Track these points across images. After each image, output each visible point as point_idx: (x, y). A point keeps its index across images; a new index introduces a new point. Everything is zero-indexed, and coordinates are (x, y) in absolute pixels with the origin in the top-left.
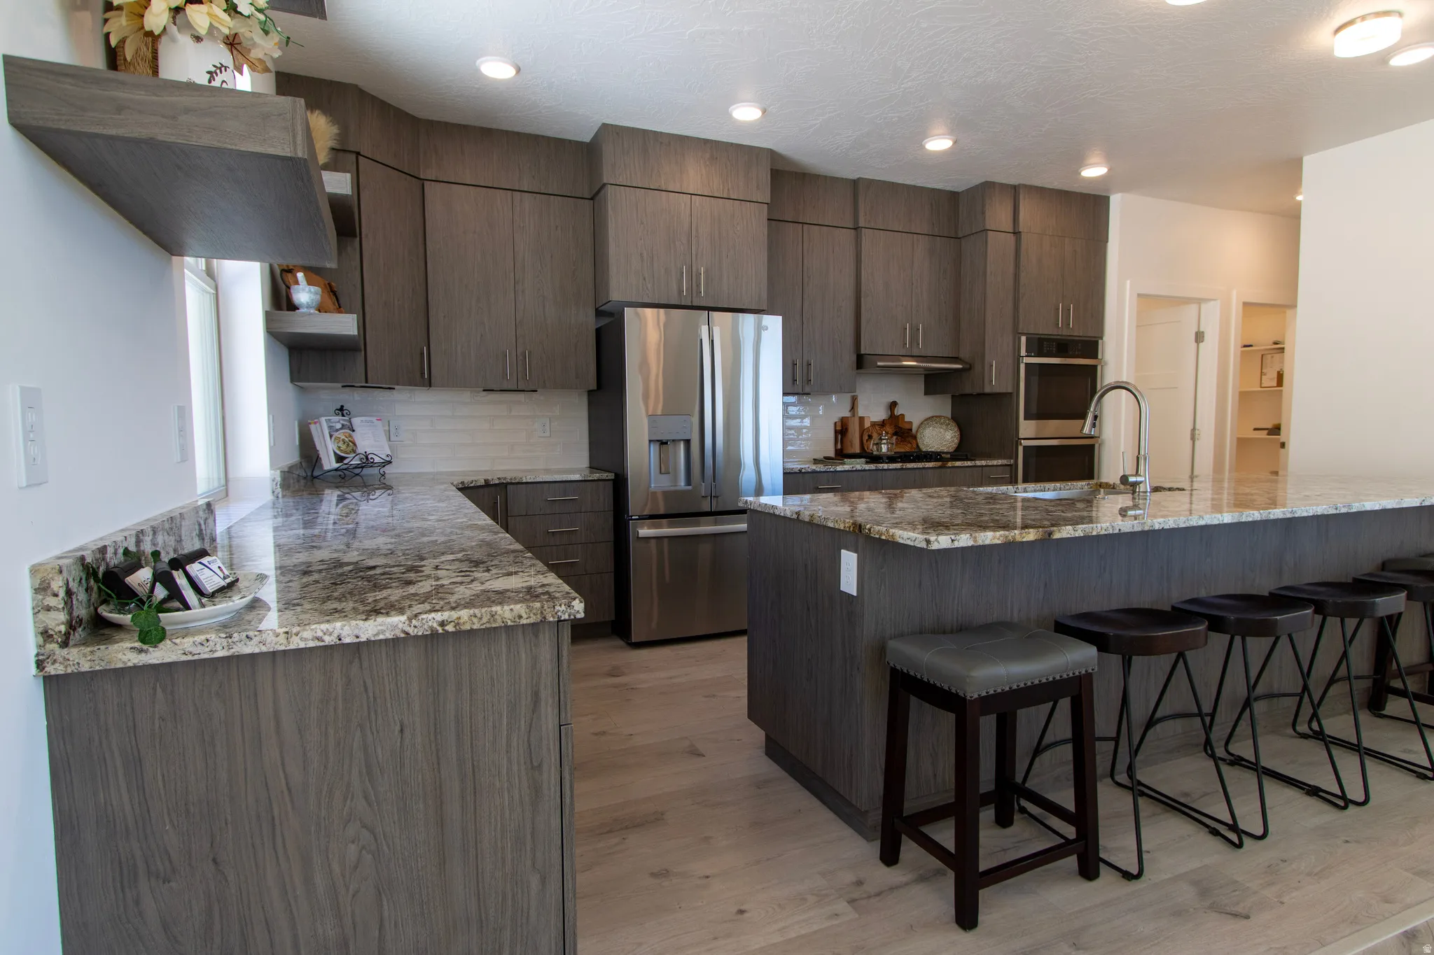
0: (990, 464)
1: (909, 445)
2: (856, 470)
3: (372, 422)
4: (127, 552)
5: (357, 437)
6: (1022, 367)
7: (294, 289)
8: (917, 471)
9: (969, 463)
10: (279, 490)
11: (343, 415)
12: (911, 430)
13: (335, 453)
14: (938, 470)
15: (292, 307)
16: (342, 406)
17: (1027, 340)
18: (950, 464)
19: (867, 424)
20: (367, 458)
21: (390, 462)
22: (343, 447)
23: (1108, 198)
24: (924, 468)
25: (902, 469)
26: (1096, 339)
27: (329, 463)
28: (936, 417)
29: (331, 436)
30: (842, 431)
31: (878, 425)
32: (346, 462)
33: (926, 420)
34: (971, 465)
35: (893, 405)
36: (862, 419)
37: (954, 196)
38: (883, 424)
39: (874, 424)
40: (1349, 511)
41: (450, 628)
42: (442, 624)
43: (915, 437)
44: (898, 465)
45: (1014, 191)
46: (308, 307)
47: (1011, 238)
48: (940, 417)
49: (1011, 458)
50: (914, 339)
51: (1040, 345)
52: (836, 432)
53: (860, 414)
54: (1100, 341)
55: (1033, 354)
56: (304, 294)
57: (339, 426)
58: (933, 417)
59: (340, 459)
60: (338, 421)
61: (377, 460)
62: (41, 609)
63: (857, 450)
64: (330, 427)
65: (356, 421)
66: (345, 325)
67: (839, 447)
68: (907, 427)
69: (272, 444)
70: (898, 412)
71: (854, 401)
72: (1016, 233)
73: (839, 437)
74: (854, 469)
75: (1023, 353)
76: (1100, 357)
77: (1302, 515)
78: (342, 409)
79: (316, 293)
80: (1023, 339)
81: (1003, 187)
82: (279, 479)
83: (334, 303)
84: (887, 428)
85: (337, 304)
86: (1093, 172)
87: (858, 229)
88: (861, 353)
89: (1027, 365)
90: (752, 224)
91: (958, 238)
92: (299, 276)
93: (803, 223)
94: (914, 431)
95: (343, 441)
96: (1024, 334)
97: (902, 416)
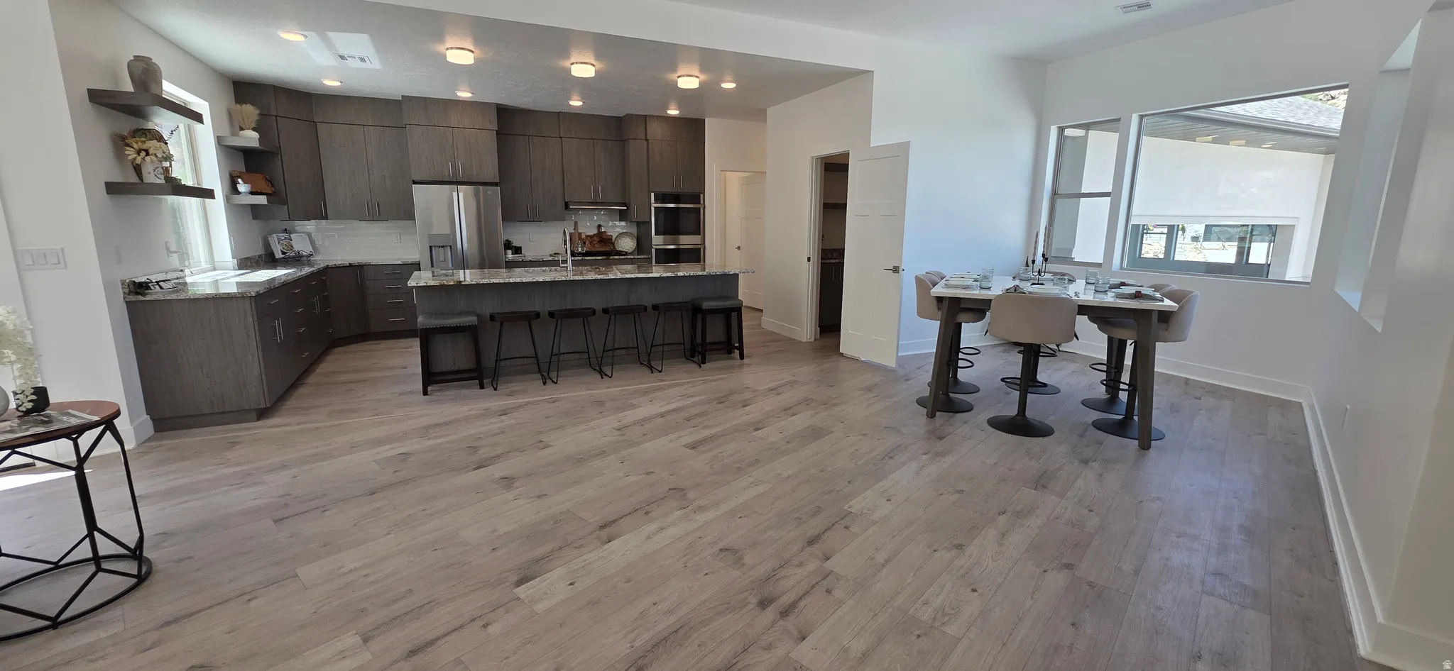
1: (608, 247)
3: (302, 236)
5: (293, 243)
6: (653, 209)
7: (238, 186)
10: (237, 267)
11: (287, 233)
12: (611, 240)
13: (282, 251)
15: (239, 193)
17: (655, 195)
19: (583, 236)
20: (299, 253)
21: (312, 255)
22: (286, 248)
23: (704, 120)
26: (700, 194)
27: (279, 255)
29: (279, 243)
31: (591, 237)
32: (287, 255)
33: (620, 234)
35: (599, 226)
36: (580, 234)
37: (619, 120)
38: (593, 236)
39: (588, 237)
43: (613, 244)
45: (645, 118)
46: (245, 193)
47: (645, 143)
48: (627, 233)
50: (596, 192)
51: (661, 198)
53: (580, 231)
54: (702, 196)
55: (657, 202)
56: (242, 187)
57: (283, 238)
58: (624, 233)
59: (284, 253)
60: (283, 236)
61: (304, 254)
62: (123, 288)
64: (278, 239)
65: (293, 236)
66: (262, 200)
68: (608, 238)
70: (603, 230)
71: (576, 223)
72: (647, 140)
75: (653, 201)
76: (702, 202)
78: (286, 230)
79: (249, 187)
80: (653, 194)
81: (638, 116)
82: (236, 263)
83: (268, 185)
84: (595, 239)
85: (270, 185)
86: (673, 112)
87: (561, 138)
88: (566, 201)
89: (655, 207)
90: (488, 142)
91: (622, 141)
92: (240, 180)
93: (529, 136)
94: (613, 240)
95: (286, 245)
96: (653, 192)
97: (605, 232)
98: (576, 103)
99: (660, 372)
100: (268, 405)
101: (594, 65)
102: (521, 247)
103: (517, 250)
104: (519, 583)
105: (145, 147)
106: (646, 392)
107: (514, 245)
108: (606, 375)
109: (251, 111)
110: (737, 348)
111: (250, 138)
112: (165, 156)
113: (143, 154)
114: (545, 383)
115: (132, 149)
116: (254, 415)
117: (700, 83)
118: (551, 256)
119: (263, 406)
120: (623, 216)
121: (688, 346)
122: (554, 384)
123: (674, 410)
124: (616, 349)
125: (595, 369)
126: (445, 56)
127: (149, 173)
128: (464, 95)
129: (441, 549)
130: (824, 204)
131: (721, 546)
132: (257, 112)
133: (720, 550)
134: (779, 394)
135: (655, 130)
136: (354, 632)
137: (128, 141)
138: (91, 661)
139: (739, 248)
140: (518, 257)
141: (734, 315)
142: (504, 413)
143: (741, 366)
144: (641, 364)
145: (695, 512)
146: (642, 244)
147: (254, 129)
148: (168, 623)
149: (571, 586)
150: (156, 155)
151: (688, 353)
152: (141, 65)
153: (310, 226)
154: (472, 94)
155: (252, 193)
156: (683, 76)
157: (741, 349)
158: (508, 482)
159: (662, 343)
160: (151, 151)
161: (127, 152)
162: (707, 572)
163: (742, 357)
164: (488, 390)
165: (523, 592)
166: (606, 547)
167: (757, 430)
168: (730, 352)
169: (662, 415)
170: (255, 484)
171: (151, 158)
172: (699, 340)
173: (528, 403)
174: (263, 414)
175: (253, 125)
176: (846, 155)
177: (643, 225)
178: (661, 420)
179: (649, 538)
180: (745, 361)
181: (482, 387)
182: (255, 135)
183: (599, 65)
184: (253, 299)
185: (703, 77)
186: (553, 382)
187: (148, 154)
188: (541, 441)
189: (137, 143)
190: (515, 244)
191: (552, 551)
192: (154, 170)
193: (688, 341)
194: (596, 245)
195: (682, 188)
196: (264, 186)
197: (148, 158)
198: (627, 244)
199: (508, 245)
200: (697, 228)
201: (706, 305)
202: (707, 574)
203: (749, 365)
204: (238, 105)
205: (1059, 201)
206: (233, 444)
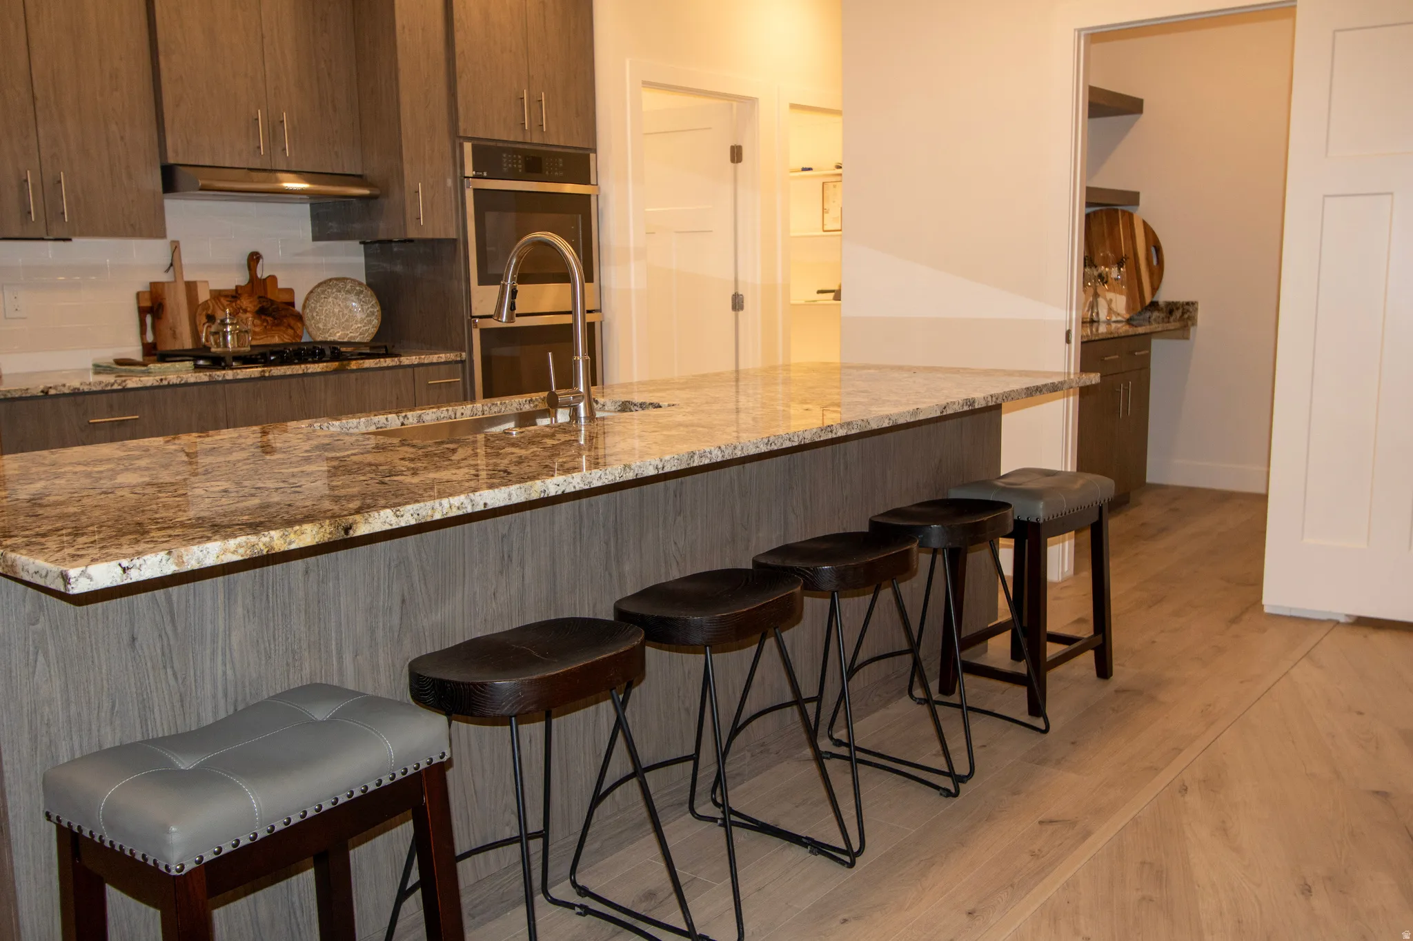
0: (426, 361)
1: (290, 331)
2: (169, 386)
6: (469, 196)
8: (294, 380)
9: (388, 362)
12: (293, 304)
14: (332, 377)
17: (474, 148)
18: (354, 365)
19: (203, 296)
24: (304, 375)
25: (262, 378)
26: (587, 152)
28: (337, 279)
30: (152, 307)
31: (226, 296)
33: (319, 285)
34: (394, 364)
35: (254, 258)
36: (191, 287)
38: (234, 295)
39: (217, 295)
40: (849, 433)
43: (300, 318)
44: (255, 371)
48: (343, 280)
49: (462, 350)
50: (275, 132)
51: (495, 159)
52: (142, 312)
53: (188, 277)
54: (592, 156)
55: (485, 174)
58: (330, 280)
63: (188, 344)
67: (150, 338)
68: (284, 298)
70: (263, 272)
71: (174, 251)
73: (149, 319)
74: (165, 383)
75: (469, 171)
76: (593, 181)
77: (784, 446)
80: (468, 147)
84: (245, 302)
88: (171, 160)
89: (476, 191)
94: (298, 307)
96: (469, 139)
97: (273, 279)
194: (248, 326)
198: (346, 319)
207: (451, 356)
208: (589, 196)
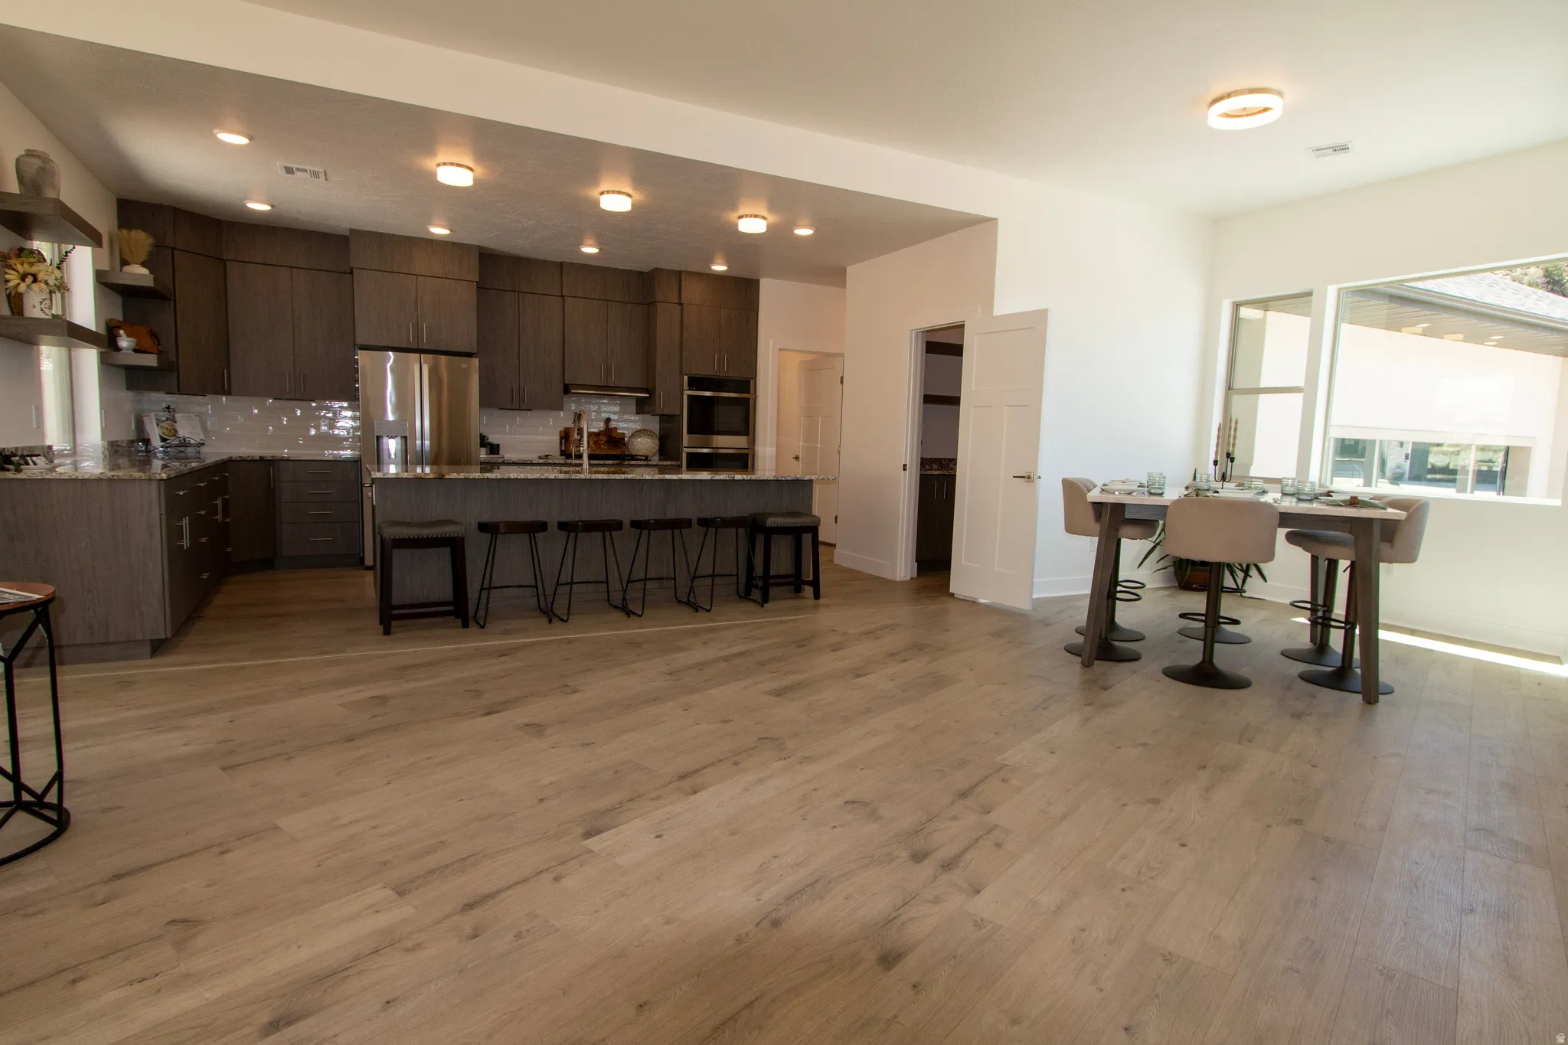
1: (620, 448)
3: (190, 417)
4: (12, 452)
5: (178, 426)
6: (685, 397)
7: (118, 339)
10: (107, 452)
11: (169, 412)
12: (624, 439)
13: (160, 436)
15: (118, 349)
16: (169, 406)
17: (689, 379)
20: (185, 441)
21: (203, 444)
22: (167, 432)
23: (759, 281)
26: (748, 380)
27: (156, 442)
28: (644, 430)
29: (158, 425)
30: (565, 436)
31: (595, 434)
32: (168, 442)
33: (635, 432)
35: (608, 420)
36: (582, 430)
38: (598, 434)
39: (591, 433)
41: (115, 478)
42: (113, 476)
43: (626, 445)
45: (679, 274)
46: (127, 349)
47: (678, 307)
48: (647, 430)
49: (679, 461)
50: (608, 372)
51: (696, 383)
52: (561, 437)
53: (581, 426)
54: (752, 381)
55: (692, 388)
56: (124, 342)
57: (164, 419)
58: (641, 430)
59: (164, 440)
60: (164, 416)
61: (192, 442)
64: (158, 419)
65: (178, 416)
66: (150, 360)
67: (563, 449)
68: (621, 436)
69: (104, 426)
70: (613, 425)
71: (576, 413)
72: (680, 304)
73: (563, 441)
75: (686, 386)
76: (752, 391)
78: (168, 408)
79: (132, 341)
80: (686, 377)
81: (670, 272)
82: (106, 446)
83: (154, 343)
84: (603, 437)
85: (157, 343)
86: (719, 268)
87: (563, 296)
88: (566, 382)
89: (689, 396)
90: (465, 295)
91: (650, 306)
92: (122, 332)
93: (519, 292)
94: (626, 440)
95: (167, 429)
96: (686, 375)
97: (616, 429)
98: (590, 250)
99: (708, 611)
100: (169, 637)
101: (630, 196)
102: (498, 445)
103: (494, 449)
104: (588, 835)
105: (33, 270)
106: (695, 633)
107: (490, 441)
108: (633, 613)
109: (142, 240)
110: (809, 583)
111: (138, 273)
112: (58, 284)
113: (29, 279)
114: (550, 621)
115: (13, 272)
116: (147, 650)
117: (768, 227)
118: (540, 458)
119: (162, 636)
120: (642, 406)
121: (743, 580)
122: (562, 623)
123: (740, 654)
124: (648, 579)
125: (615, 607)
126: (435, 175)
127: (34, 307)
128: (439, 231)
129: (469, 799)
130: (925, 396)
131: (848, 796)
132: (151, 241)
133: (846, 802)
134: (878, 638)
135: (693, 292)
136: (381, 885)
137: (12, 262)
138: (26, 916)
139: (797, 458)
140: (494, 458)
141: (807, 538)
142: (503, 653)
143: (816, 607)
144: (679, 602)
145: (801, 763)
146: (667, 448)
147: (144, 264)
148: (118, 877)
149: (658, 839)
150: (47, 283)
151: (742, 590)
152: (37, 163)
153: (206, 405)
154: (451, 231)
155: (136, 351)
156: (746, 216)
157: (815, 584)
158: (536, 729)
159: (710, 573)
160: (41, 276)
161: (7, 276)
162: (836, 825)
163: (817, 596)
164: (473, 629)
165: (593, 843)
166: (692, 798)
167: (858, 676)
168: (798, 590)
169: (725, 659)
170: (176, 729)
171: (40, 287)
172: (759, 570)
173: (533, 644)
174: (158, 647)
175: (143, 258)
176: (960, 327)
177: (668, 421)
178: (724, 664)
179: (746, 789)
180: (822, 601)
181: (465, 625)
182: (144, 271)
183: (638, 196)
184: (162, 484)
185: (772, 218)
186: (562, 620)
187: (35, 280)
188: (566, 686)
189: (22, 265)
190: (493, 439)
191: (621, 803)
192: (41, 303)
193: (743, 570)
194: (603, 446)
195: (727, 372)
196: (148, 343)
197: (35, 286)
198: (645, 445)
199: (483, 441)
200: (746, 426)
201: (771, 522)
202: (834, 827)
203: (827, 606)
204: (125, 231)
205: (1236, 399)
206: (125, 684)
207: (673, 463)
208: (749, 399)
